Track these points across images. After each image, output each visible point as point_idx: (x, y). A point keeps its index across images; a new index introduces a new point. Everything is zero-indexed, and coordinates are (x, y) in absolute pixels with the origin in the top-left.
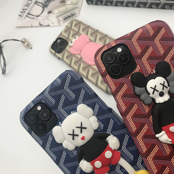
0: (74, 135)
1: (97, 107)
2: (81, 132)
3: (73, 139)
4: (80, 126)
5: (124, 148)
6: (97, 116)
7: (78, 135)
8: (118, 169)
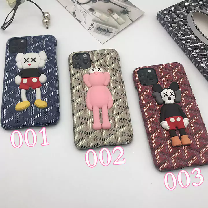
1: (50, 59)
3: (24, 62)
4: (33, 59)
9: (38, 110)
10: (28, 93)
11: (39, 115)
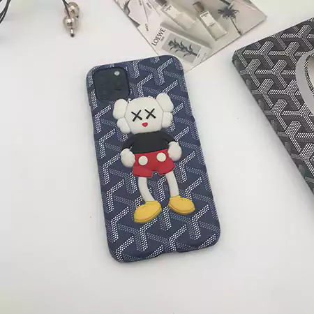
0: (137, 116)
1: (180, 107)
2: (147, 118)
3: (134, 120)
4: (150, 111)
5: (182, 164)
6: (174, 116)
7: (141, 119)
8: (160, 182)
9: (178, 219)
10: (151, 182)
11: (183, 230)
